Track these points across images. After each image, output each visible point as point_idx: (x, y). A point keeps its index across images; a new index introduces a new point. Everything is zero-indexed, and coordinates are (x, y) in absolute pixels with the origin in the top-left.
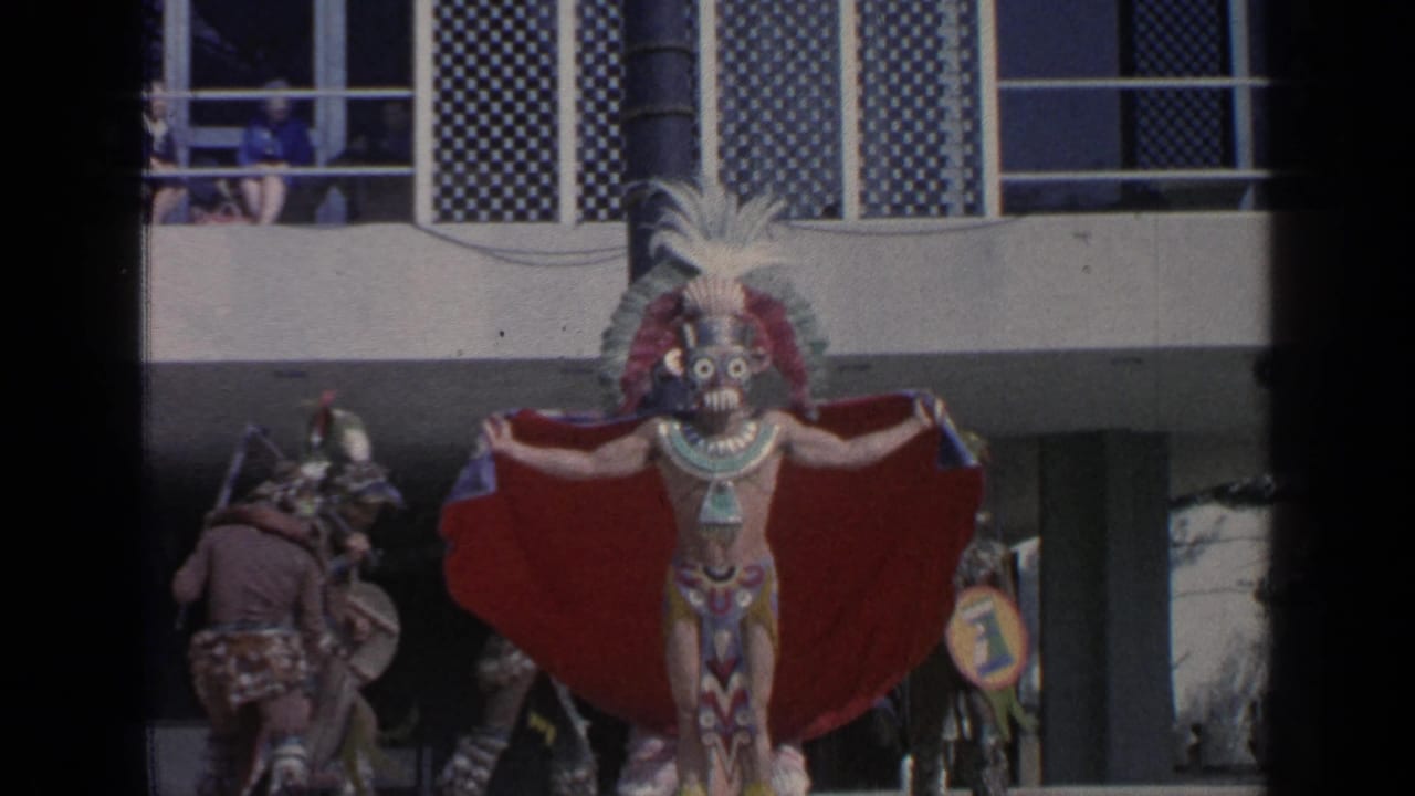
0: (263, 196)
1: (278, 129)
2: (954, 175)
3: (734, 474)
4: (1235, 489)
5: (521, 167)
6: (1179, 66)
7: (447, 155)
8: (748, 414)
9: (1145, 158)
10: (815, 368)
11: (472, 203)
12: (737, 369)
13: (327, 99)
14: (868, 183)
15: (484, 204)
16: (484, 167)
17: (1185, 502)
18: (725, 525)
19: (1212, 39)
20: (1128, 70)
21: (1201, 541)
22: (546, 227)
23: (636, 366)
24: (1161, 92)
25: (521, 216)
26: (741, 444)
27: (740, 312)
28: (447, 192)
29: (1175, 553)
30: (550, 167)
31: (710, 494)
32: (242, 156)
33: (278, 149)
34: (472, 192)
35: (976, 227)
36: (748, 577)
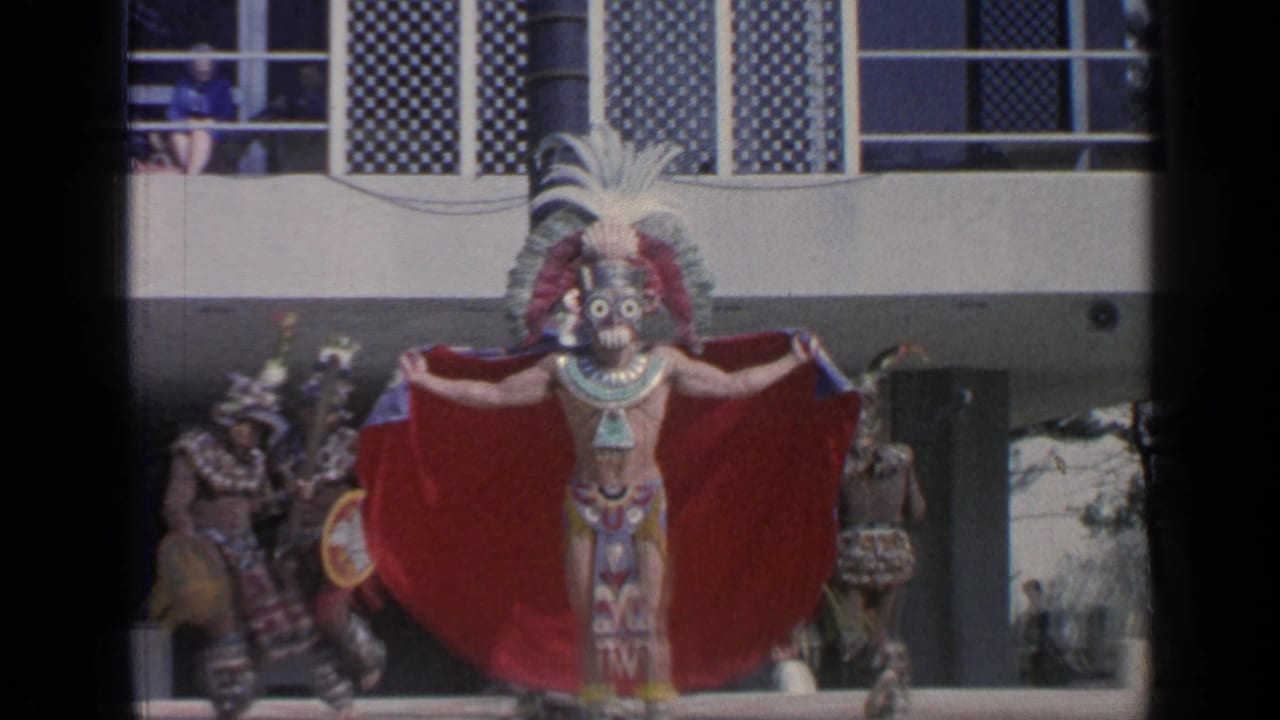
0: (190, 148)
1: (203, 88)
2: (817, 134)
3: (625, 403)
4: (1063, 423)
5: (426, 125)
6: (1020, 39)
7: (359, 113)
8: (640, 347)
9: (989, 123)
10: (700, 307)
11: (381, 157)
12: (630, 309)
13: (250, 61)
14: (741, 143)
15: (392, 157)
16: (392, 124)
17: (1020, 433)
18: (619, 450)
19: (1051, 16)
20: (974, 42)
21: (1032, 470)
22: (449, 178)
23: (539, 302)
24: (1005, 63)
25: (425, 169)
26: (633, 375)
27: (635, 256)
28: (358, 146)
29: (1014, 480)
30: (452, 125)
31: (604, 421)
32: (171, 113)
33: (205, 108)
34: (381, 146)
35: (836, 183)
36: (638, 495)
